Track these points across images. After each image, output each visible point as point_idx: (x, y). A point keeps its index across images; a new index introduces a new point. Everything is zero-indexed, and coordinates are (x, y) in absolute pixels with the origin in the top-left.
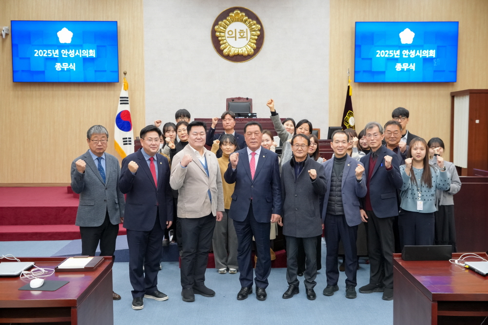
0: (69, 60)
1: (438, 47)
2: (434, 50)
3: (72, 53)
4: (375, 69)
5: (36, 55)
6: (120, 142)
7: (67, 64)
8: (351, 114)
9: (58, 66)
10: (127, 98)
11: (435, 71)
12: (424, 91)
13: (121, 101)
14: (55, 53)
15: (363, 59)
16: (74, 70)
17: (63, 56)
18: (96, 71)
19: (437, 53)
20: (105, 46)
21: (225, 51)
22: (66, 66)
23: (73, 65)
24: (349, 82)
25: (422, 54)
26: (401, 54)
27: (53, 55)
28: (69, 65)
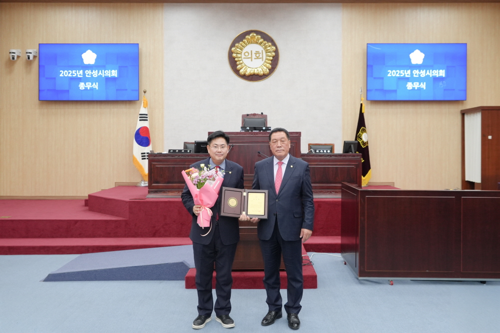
0: (92, 79)
1: (447, 67)
2: (444, 70)
3: (95, 74)
4: (386, 88)
5: (61, 75)
6: (138, 157)
7: (90, 83)
8: (364, 131)
9: (82, 86)
10: (147, 115)
11: (445, 90)
12: (435, 109)
13: (140, 117)
14: (80, 74)
15: (375, 78)
16: (97, 89)
17: (87, 76)
18: (117, 90)
19: (447, 73)
20: (126, 67)
21: (242, 72)
22: (89, 85)
23: (96, 84)
24: (361, 100)
25: (432, 74)
26: (412, 74)
27: (77, 75)
28: (92, 84)
